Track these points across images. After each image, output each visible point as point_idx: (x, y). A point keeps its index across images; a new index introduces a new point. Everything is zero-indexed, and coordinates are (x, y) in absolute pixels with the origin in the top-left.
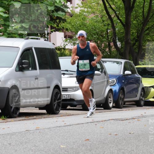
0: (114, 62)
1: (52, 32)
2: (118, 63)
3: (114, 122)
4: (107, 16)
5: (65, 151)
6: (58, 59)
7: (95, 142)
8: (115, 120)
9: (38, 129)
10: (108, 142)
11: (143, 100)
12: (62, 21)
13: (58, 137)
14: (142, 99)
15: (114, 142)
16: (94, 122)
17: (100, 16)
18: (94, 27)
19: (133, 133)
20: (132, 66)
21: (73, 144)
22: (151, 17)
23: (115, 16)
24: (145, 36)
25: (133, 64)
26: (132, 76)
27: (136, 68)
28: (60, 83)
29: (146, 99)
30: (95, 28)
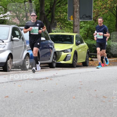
3: (30, 81)
7: (13, 99)
8: (31, 79)
10: (25, 99)
11: (55, 63)
14: (54, 61)
15: (30, 98)
16: (13, 81)
19: (46, 90)
20: (46, 34)
24: (57, 8)
26: (46, 42)
27: (50, 35)
29: (58, 62)
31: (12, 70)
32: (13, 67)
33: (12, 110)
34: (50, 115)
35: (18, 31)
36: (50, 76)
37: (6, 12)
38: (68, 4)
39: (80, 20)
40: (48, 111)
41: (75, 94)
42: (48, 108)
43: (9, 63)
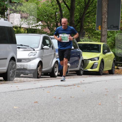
3: (59, 87)
4: (56, 1)
5: (18, 111)
6: (15, 35)
7: (42, 104)
8: (60, 86)
10: (53, 104)
11: (82, 70)
13: (12, 100)
14: (81, 69)
15: (58, 104)
16: (42, 88)
17: (50, 1)
19: (73, 96)
20: (74, 42)
21: (24, 105)
22: (91, 3)
23: (63, 1)
24: (86, 18)
25: (76, 41)
26: (75, 50)
27: (78, 44)
28: (16, 55)
29: (85, 70)
30: (46, 11)
31: (41, 76)
32: (43, 74)
33: (41, 115)
34: (76, 120)
35: (48, 40)
36: (77, 83)
37: (38, 22)
38: (96, 15)
39: (108, 30)
40: (75, 117)
41: (101, 100)
42: (74, 114)
43: (39, 71)
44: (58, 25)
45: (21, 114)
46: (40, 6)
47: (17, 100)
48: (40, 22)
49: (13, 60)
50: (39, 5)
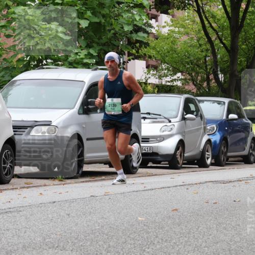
0: (214, 102)
1: (130, 60)
2: (219, 104)
3: (213, 185)
4: (206, 38)
7: (185, 214)
8: (215, 182)
9: (107, 194)
10: (204, 214)
11: (253, 155)
12: (143, 46)
13: (135, 206)
14: (251, 153)
15: (212, 213)
16: (185, 185)
17: (195, 38)
18: (188, 54)
19: (239, 200)
20: (238, 108)
21: (156, 215)
23: (217, 38)
25: (241, 105)
26: (239, 120)
27: (245, 110)
28: (139, 130)
31: (183, 166)
32: (186, 162)
33: (184, 231)
34: (245, 240)
35: (193, 104)
36: (245, 178)
37: (175, 74)
40: (241, 234)
42: (241, 230)
43: (178, 156)
44: (209, 78)
45: (150, 231)
46: (178, 47)
47: (143, 207)
48: (179, 75)
49: (135, 138)
50: (177, 45)
